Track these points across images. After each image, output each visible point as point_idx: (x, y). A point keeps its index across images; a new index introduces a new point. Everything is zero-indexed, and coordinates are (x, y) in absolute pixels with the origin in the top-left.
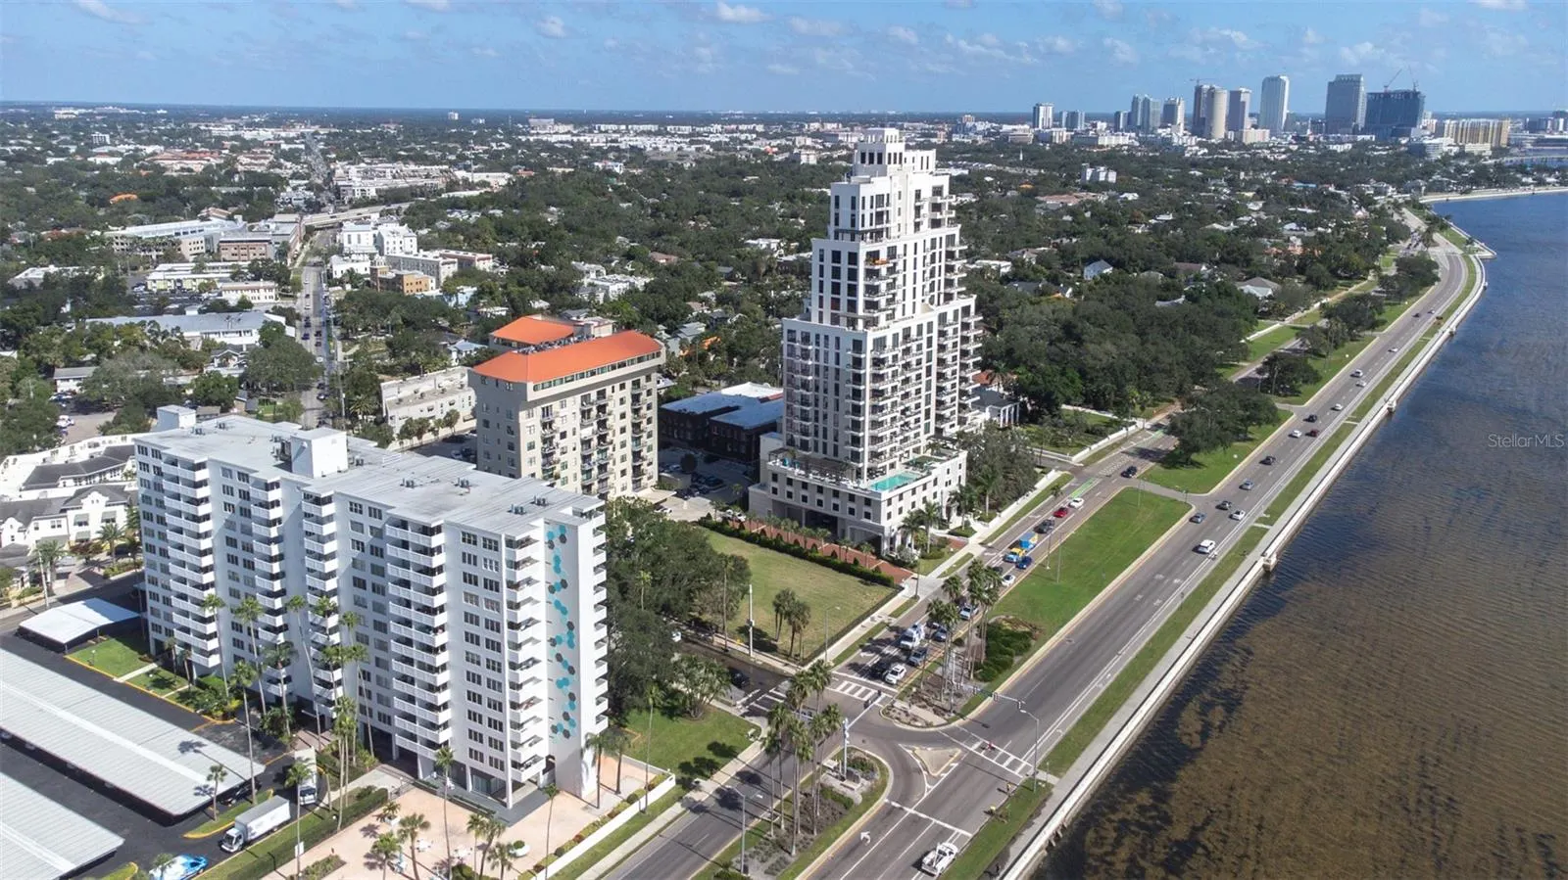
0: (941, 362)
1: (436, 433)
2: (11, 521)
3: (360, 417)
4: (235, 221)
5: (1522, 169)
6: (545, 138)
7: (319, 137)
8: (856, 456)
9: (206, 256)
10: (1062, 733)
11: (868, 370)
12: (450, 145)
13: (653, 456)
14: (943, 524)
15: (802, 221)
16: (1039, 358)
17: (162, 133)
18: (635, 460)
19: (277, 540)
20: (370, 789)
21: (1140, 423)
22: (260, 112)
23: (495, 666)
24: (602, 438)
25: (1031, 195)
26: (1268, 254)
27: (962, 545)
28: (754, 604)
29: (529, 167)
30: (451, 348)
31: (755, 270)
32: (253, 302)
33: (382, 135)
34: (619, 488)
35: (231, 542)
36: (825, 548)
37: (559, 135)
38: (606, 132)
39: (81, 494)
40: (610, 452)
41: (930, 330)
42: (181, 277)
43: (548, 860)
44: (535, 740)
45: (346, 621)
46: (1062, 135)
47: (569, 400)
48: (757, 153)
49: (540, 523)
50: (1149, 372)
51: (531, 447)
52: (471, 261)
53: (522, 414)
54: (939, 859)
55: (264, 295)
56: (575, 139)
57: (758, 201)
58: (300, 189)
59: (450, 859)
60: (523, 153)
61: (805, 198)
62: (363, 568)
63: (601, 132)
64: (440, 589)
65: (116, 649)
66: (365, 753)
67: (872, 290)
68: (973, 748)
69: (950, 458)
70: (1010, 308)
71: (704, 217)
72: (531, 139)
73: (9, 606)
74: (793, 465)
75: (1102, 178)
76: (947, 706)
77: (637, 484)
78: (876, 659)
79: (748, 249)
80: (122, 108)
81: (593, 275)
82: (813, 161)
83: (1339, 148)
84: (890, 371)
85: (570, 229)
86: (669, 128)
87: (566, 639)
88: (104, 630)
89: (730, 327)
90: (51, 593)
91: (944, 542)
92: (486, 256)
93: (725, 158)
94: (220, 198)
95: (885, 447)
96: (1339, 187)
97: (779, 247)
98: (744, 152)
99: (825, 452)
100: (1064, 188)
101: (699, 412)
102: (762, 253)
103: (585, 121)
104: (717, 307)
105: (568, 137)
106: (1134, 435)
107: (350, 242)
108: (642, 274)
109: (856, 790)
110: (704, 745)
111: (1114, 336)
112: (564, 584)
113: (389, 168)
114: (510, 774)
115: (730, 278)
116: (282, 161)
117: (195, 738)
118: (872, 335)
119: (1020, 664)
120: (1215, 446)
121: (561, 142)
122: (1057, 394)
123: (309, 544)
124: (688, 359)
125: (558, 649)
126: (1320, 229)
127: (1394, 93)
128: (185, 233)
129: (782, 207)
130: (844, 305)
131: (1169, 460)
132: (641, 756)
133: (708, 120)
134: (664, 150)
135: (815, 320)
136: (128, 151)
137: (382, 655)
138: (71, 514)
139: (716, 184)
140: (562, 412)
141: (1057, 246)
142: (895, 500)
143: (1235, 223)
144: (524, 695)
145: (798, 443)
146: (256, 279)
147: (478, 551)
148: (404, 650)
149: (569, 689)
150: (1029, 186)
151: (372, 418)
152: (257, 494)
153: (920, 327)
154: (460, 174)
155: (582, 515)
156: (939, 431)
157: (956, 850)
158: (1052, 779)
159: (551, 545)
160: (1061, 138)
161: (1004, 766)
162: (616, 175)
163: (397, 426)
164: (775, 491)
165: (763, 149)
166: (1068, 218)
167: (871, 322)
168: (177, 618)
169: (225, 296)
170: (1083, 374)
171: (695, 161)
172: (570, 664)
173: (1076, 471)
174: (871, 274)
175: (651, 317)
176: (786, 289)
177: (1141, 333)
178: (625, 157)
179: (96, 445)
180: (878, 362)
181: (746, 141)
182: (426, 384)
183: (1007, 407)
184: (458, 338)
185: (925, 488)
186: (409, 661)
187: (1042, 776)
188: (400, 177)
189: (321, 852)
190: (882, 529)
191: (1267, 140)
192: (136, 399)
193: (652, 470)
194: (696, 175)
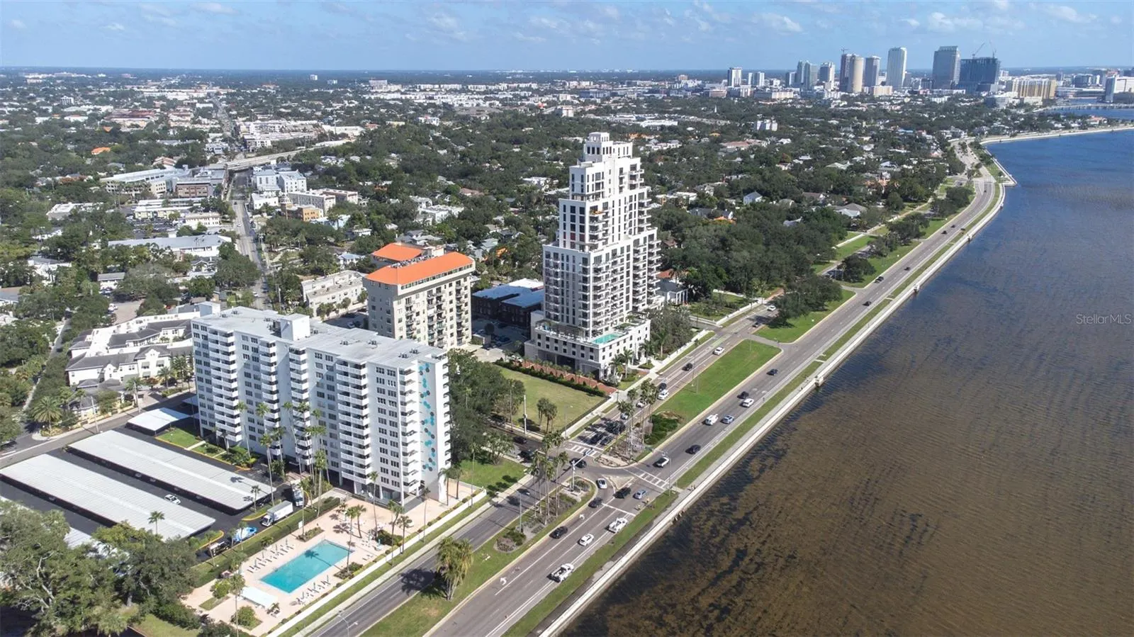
0: (636, 268)
1: (337, 312)
2: (110, 366)
3: (290, 303)
4: (183, 168)
5: (1056, 117)
6: (382, 97)
7: (221, 97)
8: (585, 324)
9: (168, 194)
10: (688, 469)
11: (591, 275)
12: (316, 103)
13: (469, 325)
14: (636, 362)
15: (562, 163)
16: (702, 261)
17: (108, 94)
18: (458, 328)
19: (274, 374)
20: (331, 498)
21: (760, 300)
22: (173, 74)
23: (395, 435)
24: (440, 315)
25: (718, 141)
26: (865, 186)
27: (646, 374)
28: (527, 407)
29: (374, 121)
30: (339, 257)
31: (530, 200)
32: (207, 226)
33: (265, 94)
34: (449, 344)
35: (247, 375)
36: (567, 376)
37: (391, 93)
38: (425, 90)
39: (143, 350)
40: (444, 323)
41: (628, 250)
42: (156, 210)
43: (424, 528)
44: (415, 472)
45: (314, 413)
46: (747, 90)
47: (421, 294)
48: (532, 108)
49: (415, 362)
50: (768, 269)
51: (400, 321)
52: (344, 197)
53: (395, 303)
54: (617, 525)
55: (212, 221)
56: (403, 97)
57: (532, 147)
58: (218, 140)
59: (376, 528)
60: (368, 109)
61: (565, 145)
62: (322, 387)
63: (421, 91)
64: (365, 397)
65: (182, 434)
66: (325, 482)
67: (594, 229)
68: (641, 476)
69: (641, 324)
70: (690, 227)
71: (495, 161)
72: (373, 97)
73: (117, 412)
74: (549, 329)
75: (768, 128)
76: (629, 457)
77: (460, 342)
78: (593, 434)
79: (525, 185)
80: (73, 73)
81: (424, 205)
82: (571, 114)
83: (938, 100)
84: (604, 275)
85: (407, 171)
86: (469, 87)
87: (430, 420)
88: (173, 424)
89: (513, 240)
90: (136, 406)
91: (635, 372)
92: (353, 193)
93: (510, 112)
94: (166, 150)
95: (602, 319)
96: (928, 133)
97: (546, 183)
98: (523, 107)
99: (568, 321)
100: (741, 136)
101: (495, 297)
102: (534, 188)
103: (409, 80)
104: (505, 226)
105: (398, 96)
106: (756, 308)
107: (261, 183)
108: (457, 204)
109: (578, 496)
110: (501, 477)
111: (750, 246)
112: (428, 393)
113: (277, 124)
114: (403, 489)
115: (513, 205)
116: (200, 118)
117: (238, 476)
118: (593, 255)
119: (671, 435)
120: (799, 315)
121: (394, 99)
122: (709, 284)
123: (293, 375)
124: (488, 263)
125: (425, 426)
126: (905, 166)
127: (979, 60)
128: (152, 178)
129: (548, 152)
130: (577, 237)
131: (775, 323)
132: (469, 482)
133: (498, 79)
134: (467, 106)
135: (561, 246)
136: (89, 110)
137: (333, 431)
138: (140, 362)
139: (504, 135)
140: (417, 301)
141: (728, 181)
142: (607, 349)
143: (851, 162)
144: (409, 449)
145: (552, 317)
146: (207, 211)
147: (386, 377)
148: (346, 428)
149: (432, 446)
150: (717, 134)
151: (298, 303)
152: (263, 349)
153: (622, 249)
154: (327, 128)
155: (436, 358)
156: (635, 308)
157: (626, 521)
158: (679, 490)
159: (421, 373)
160: (746, 93)
161: (655, 484)
162: (434, 127)
163: (315, 307)
164: (539, 344)
165: (536, 104)
166: (739, 159)
167: (593, 247)
168: (218, 416)
169: (188, 223)
170: (728, 271)
171: (489, 115)
172: (432, 433)
173: (717, 330)
174: (593, 219)
175: (464, 235)
176: (549, 215)
177: (767, 244)
178: (440, 112)
179: (141, 322)
180: (597, 270)
181: (525, 97)
182: (328, 282)
183: (680, 292)
184: (343, 251)
185: (625, 341)
186: (349, 433)
187: (675, 489)
188: (286, 131)
189: (312, 526)
190: (599, 365)
191: (890, 93)
192: (153, 293)
193: (468, 333)
194: (490, 127)
